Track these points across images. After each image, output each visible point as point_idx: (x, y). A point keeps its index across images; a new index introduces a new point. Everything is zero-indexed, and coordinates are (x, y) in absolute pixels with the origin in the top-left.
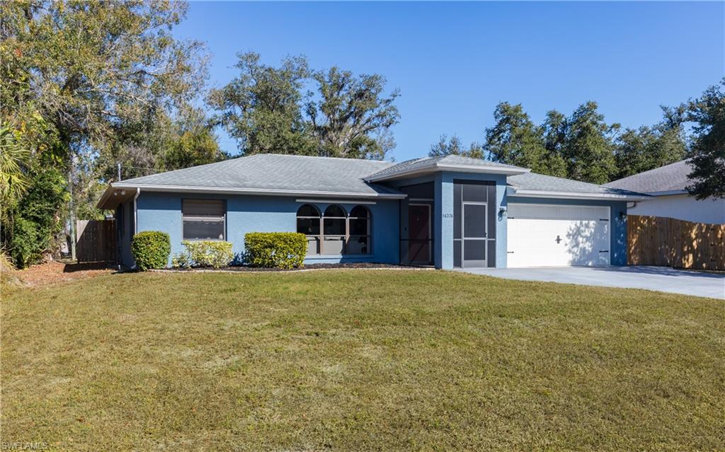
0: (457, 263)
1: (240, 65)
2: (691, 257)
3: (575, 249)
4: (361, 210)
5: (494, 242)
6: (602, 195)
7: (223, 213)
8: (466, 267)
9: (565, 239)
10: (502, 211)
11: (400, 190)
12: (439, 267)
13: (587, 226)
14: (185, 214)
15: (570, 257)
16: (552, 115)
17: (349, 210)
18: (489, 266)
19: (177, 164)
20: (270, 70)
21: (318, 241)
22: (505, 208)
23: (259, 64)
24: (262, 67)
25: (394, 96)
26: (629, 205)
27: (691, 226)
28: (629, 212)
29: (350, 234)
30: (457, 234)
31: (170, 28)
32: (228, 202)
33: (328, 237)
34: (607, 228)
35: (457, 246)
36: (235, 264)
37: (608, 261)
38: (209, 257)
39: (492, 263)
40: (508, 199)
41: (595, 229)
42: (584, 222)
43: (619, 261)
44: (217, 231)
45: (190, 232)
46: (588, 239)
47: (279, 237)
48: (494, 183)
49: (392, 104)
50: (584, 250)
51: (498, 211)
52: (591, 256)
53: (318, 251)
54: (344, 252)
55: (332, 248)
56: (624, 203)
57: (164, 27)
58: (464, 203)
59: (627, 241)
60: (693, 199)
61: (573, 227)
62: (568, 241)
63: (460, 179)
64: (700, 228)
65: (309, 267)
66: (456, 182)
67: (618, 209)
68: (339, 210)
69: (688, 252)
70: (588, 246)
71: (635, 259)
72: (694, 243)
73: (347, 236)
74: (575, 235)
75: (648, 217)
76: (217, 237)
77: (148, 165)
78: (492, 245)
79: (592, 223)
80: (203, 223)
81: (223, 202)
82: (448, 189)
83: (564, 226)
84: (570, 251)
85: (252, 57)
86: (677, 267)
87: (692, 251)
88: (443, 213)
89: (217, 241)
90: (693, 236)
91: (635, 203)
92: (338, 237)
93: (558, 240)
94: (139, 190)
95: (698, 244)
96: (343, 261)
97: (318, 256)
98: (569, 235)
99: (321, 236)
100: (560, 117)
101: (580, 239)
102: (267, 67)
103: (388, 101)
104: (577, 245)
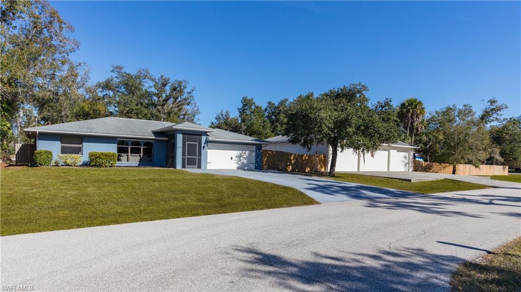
0: (184, 166)
1: (113, 71)
2: (291, 167)
3: (239, 162)
4: (148, 144)
5: (201, 159)
6: (250, 142)
7: (81, 143)
8: (187, 168)
9: (234, 158)
10: (204, 147)
11: (167, 136)
12: (175, 168)
13: (245, 153)
14: (62, 143)
15: (237, 165)
16: (270, 103)
17: (142, 144)
18: (198, 168)
19: (82, 116)
20: (128, 74)
21: (128, 156)
22: (206, 145)
23: (123, 71)
24: (125, 73)
25: (193, 90)
26: (263, 146)
27: (291, 154)
28: (263, 148)
29: (143, 153)
30: (184, 154)
31: (68, 55)
32: (84, 139)
33: (133, 155)
34: (254, 154)
35: (183, 160)
36: (85, 165)
37: (254, 167)
38: (69, 161)
39: (199, 167)
40: (207, 142)
41: (249, 155)
42: (244, 152)
43: (259, 167)
44: (78, 151)
45: (64, 151)
46: (245, 158)
47: (102, 154)
48: (201, 135)
49: (191, 94)
50: (243, 163)
51: (202, 146)
52: (246, 165)
53: (128, 161)
54: (140, 161)
55: (134, 160)
56: (261, 144)
57: (65, 54)
58: (187, 143)
59: (262, 160)
60: (291, 144)
61: (239, 153)
62: (236, 159)
63: (185, 133)
64: (295, 155)
65: (117, 166)
66: (183, 134)
67: (259, 147)
68: (138, 144)
69: (290, 165)
70: (245, 161)
71: (266, 167)
72: (293, 161)
73: (142, 155)
74: (239, 157)
75: (272, 151)
76: (78, 154)
77: (65, 116)
78: (200, 160)
79: (247, 152)
80: (71, 147)
81: (81, 139)
82: (180, 138)
83: (235, 153)
84: (237, 163)
85: (120, 68)
86: (284, 171)
87: (291, 164)
88: (177, 146)
89: (78, 155)
90: (292, 158)
91: (267, 145)
92: (138, 155)
93: (232, 159)
94: (38, 132)
95: (294, 162)
96: (139, 165)
97: (127, 163)
98: (237, 157)
99: (129, 154)
100: (273, 104)
101: (242, 158)
102: (127, 73)
103: (190, 93)
104: (240, 161)
